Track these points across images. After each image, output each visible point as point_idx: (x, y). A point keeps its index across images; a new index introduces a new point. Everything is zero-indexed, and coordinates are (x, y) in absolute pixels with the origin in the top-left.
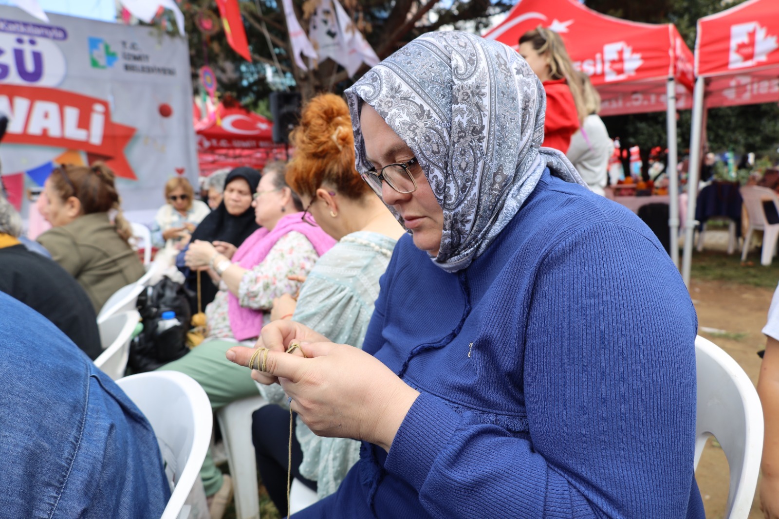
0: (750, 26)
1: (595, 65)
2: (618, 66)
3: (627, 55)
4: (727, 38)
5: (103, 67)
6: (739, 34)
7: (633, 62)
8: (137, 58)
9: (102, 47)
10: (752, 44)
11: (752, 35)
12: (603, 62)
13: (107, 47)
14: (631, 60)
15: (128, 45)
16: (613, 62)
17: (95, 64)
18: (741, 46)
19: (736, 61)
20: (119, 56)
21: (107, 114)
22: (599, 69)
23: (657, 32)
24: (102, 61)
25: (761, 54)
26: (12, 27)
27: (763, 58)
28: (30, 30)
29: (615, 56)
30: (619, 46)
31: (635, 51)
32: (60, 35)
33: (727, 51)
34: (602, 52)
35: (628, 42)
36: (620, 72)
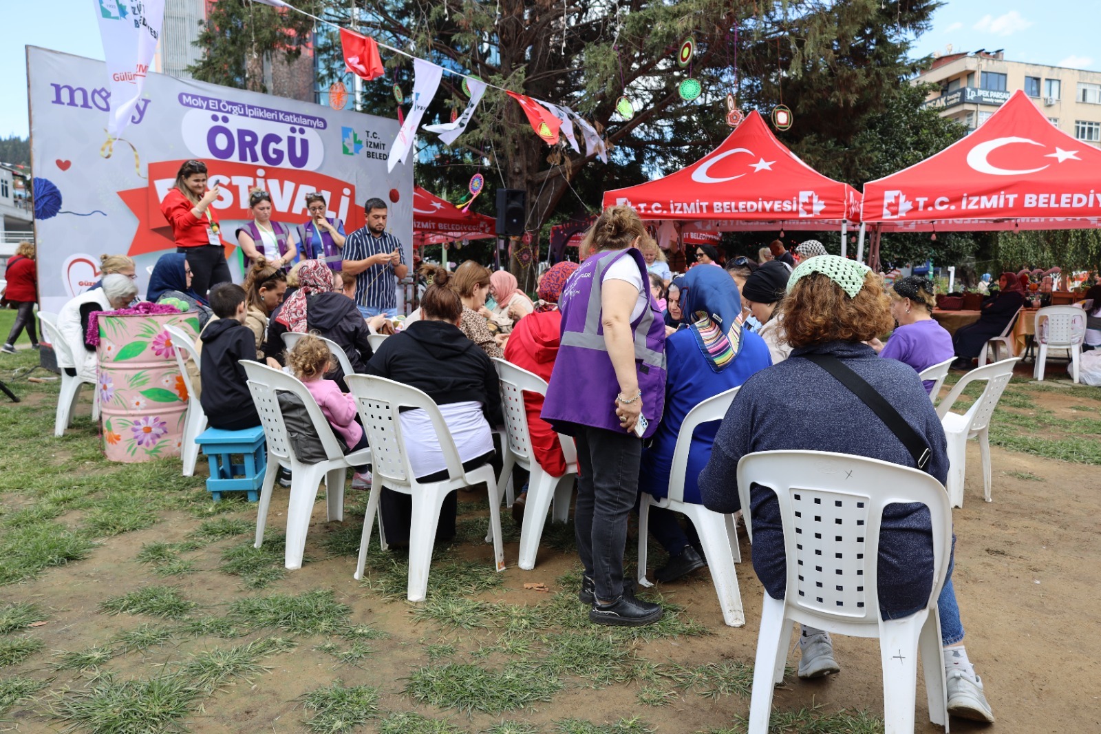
0: (896, 193)
1: (792, 205)
2: (808, 207)
3: (815, 200)
4: (882, 198)
5: (352, 154)
6: (889, 196)
7: (819, 206)
8: (377, 146)
9: (351, 135)
10: (897, 204)
11: (897, 198)
12: (798, 203)
13: (355, 136)
14: (817, 204)
15: (371, 134)
16: (805, 204)
17: (346, 151)
18: (890, 205)
19: (888, 215)
20: (364, 144)
21: (352, 197)
22: (795, 208)
23: (838, 187)
24: (351, 149)
25: (902, 212)
26: (288, 118)
27: (904, 215)
28: (301, 120)
29: (807, 200)
30: (810, 193)
31: (820, 198)
32: (322, 125)
33: (882, 206)
34: (798, 197)
35: (816, 191)
36: (810, 212)
